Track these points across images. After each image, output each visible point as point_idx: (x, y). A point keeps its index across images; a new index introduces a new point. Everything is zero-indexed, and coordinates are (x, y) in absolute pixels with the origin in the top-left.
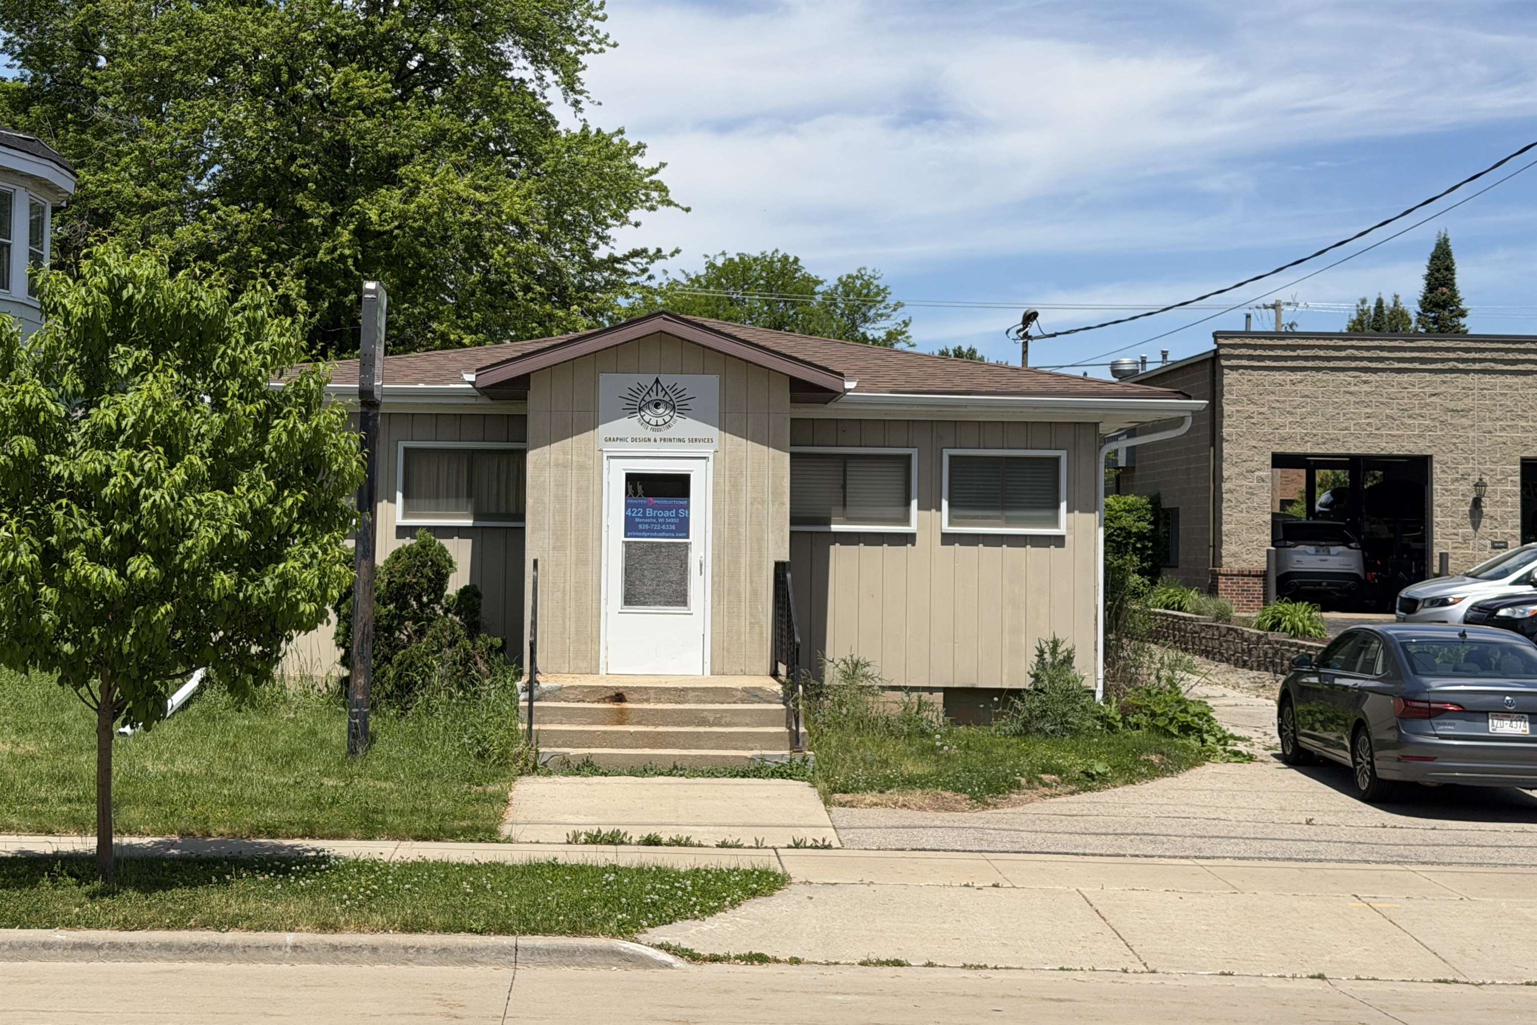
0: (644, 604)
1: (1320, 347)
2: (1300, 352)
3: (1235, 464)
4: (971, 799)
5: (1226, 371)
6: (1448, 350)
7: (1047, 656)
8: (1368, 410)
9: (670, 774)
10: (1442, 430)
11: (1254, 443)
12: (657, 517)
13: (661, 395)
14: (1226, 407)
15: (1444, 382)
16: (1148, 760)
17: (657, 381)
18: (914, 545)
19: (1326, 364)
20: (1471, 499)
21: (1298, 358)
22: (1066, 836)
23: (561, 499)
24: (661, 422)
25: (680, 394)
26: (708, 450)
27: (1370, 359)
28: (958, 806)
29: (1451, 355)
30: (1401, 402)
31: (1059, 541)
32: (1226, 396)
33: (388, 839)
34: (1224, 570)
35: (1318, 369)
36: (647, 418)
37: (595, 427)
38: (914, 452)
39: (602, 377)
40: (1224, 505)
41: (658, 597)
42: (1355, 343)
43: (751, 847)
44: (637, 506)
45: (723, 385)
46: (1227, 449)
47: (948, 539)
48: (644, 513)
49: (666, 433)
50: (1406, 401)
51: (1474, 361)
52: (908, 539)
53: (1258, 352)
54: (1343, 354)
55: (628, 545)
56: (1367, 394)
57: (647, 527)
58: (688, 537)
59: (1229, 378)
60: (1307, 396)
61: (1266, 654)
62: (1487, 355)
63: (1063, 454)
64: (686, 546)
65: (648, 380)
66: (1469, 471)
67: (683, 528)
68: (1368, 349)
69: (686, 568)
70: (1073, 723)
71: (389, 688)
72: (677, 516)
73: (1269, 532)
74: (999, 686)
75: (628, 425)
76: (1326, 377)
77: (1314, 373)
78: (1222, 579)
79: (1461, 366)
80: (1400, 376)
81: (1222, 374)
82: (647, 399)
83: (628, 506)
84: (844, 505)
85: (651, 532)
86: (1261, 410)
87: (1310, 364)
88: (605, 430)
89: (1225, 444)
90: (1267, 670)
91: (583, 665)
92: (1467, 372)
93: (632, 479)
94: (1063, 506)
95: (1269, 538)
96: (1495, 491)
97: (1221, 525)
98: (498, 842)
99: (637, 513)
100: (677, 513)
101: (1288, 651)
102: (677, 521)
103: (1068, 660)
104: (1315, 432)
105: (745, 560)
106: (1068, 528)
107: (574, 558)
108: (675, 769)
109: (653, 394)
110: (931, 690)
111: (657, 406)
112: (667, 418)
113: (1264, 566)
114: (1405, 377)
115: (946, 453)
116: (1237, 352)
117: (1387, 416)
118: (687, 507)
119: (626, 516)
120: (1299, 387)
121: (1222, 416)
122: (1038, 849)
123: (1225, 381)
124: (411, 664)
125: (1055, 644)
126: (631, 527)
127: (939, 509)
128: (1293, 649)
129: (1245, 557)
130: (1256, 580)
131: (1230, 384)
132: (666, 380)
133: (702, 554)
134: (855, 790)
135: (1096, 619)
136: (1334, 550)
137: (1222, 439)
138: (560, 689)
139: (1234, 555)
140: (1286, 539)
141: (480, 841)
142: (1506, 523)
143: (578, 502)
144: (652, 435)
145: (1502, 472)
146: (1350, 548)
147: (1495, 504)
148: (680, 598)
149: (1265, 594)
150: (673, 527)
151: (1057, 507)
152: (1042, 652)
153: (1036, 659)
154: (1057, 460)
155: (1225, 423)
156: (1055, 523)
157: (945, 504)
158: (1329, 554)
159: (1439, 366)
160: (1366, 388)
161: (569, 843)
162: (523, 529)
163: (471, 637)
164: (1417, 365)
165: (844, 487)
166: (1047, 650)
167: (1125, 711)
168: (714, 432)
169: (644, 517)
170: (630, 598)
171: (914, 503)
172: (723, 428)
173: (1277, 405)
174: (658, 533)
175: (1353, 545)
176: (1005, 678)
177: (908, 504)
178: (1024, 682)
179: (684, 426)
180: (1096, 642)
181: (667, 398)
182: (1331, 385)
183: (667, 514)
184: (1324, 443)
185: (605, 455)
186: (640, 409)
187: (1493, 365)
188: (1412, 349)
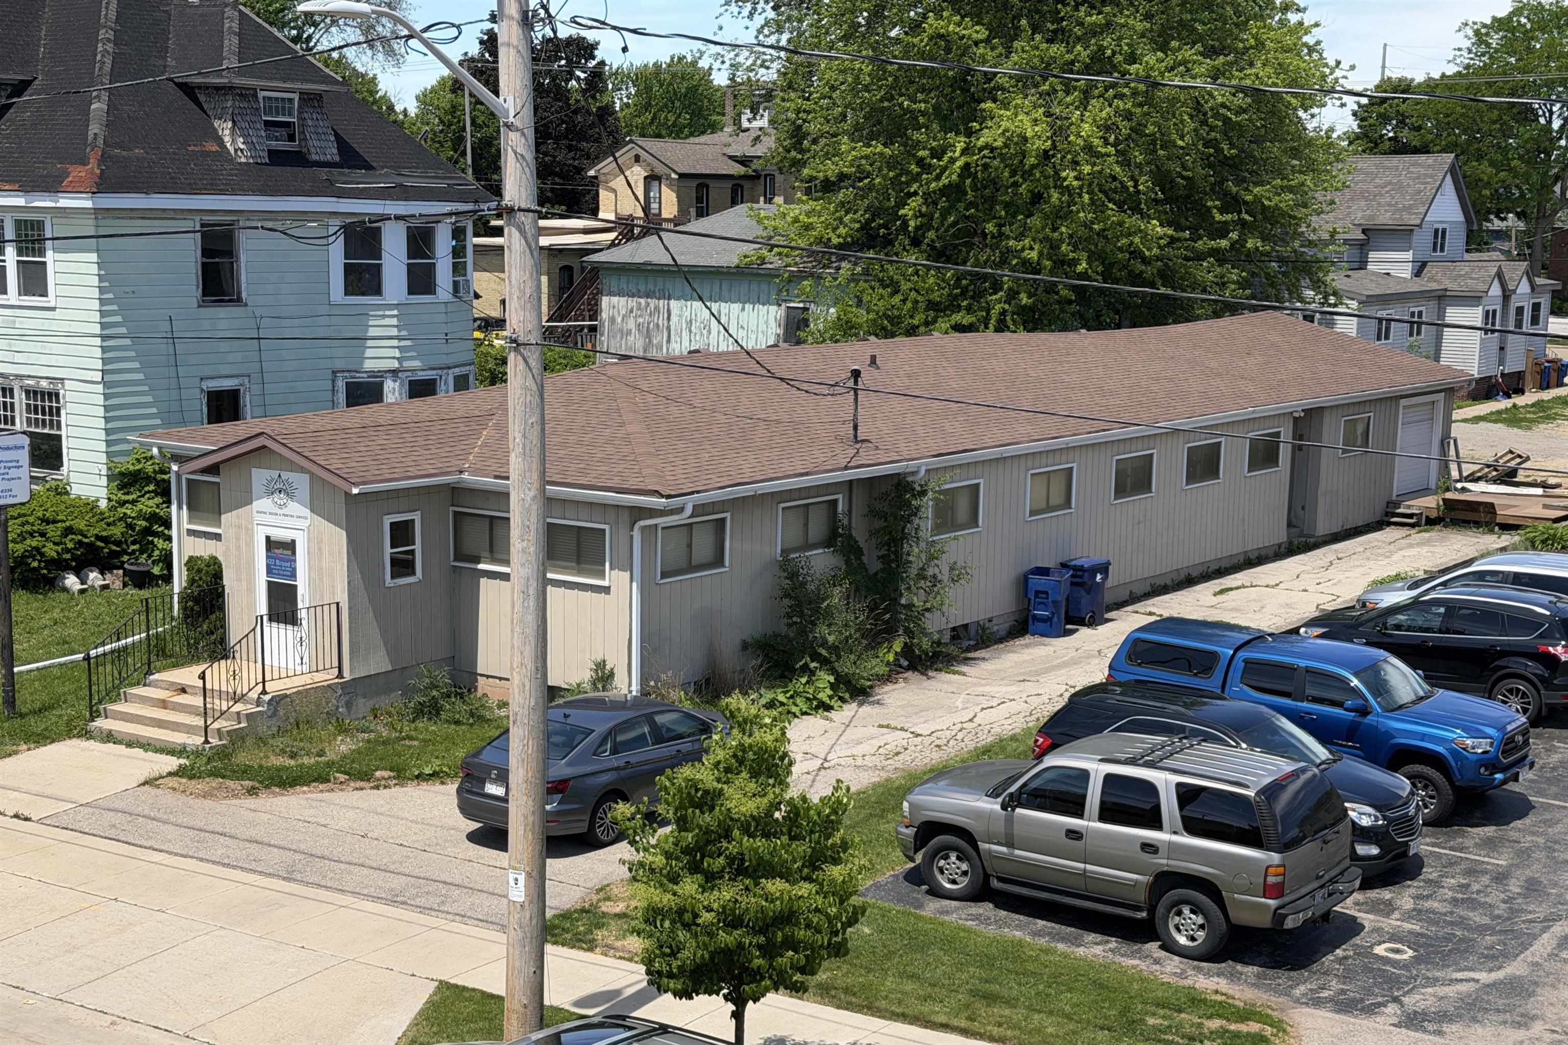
0: (278, 622)
4: (248, 790)
7: (600, 670)
12: (281, 568)
13: (282, 485)
17: (279, 476)
23: (238, 548)
24: (282, 503)
25: (292, 485)
26: (305, 524)
31: (606, 590)
36: (276, 500)
37: (251, 503)
39: (253, 470)
41: (286, 619)
44: (271, 559)
45: (311, 482)
48: (275, 564)
49: (285, 511)
55: (268, 583)
57: (277, 571)
58: (296, 581)
63: (607, 528)
64: (296, 586)
65: (275, 474)
67: (293, 576)
69: (296, 603)
72: (290, 566)
75: (266, 503)
82: (275, 487)
83: (268, 557)
84: (492, 551)
85: (280, 576)
88: (257, 505)
93: (269, 541)
94: (607, 564)
99: (272, 561)
100: (290, 564)
102: (291, 569)
103: (611, 674)
105: (326, 598)
106: (610, 581)
107: (246, 588)
109: (278, 484)
111: (280, 492)
112: (285, 501)
118: (295, 563)
119: (267, 564)
125: (605, 663)
126: (269, 569)
132: (285, 475)
133: (304, 593)
143: (246, 551)
144: (278, 511)
148: (293, 620)
150: (289, 573)
151: (604, 564)
152: (596, 667)
153: (593, 670)
154: (604, 532)
166: (599, 666)
168: (307, 512)
170: (271, 617)
172: (312, 510)
174: (284, 577)
179: (294, 507)
181: (285, 488)
183: (286, 564)
185: (256, 523)
186: (273, 493)
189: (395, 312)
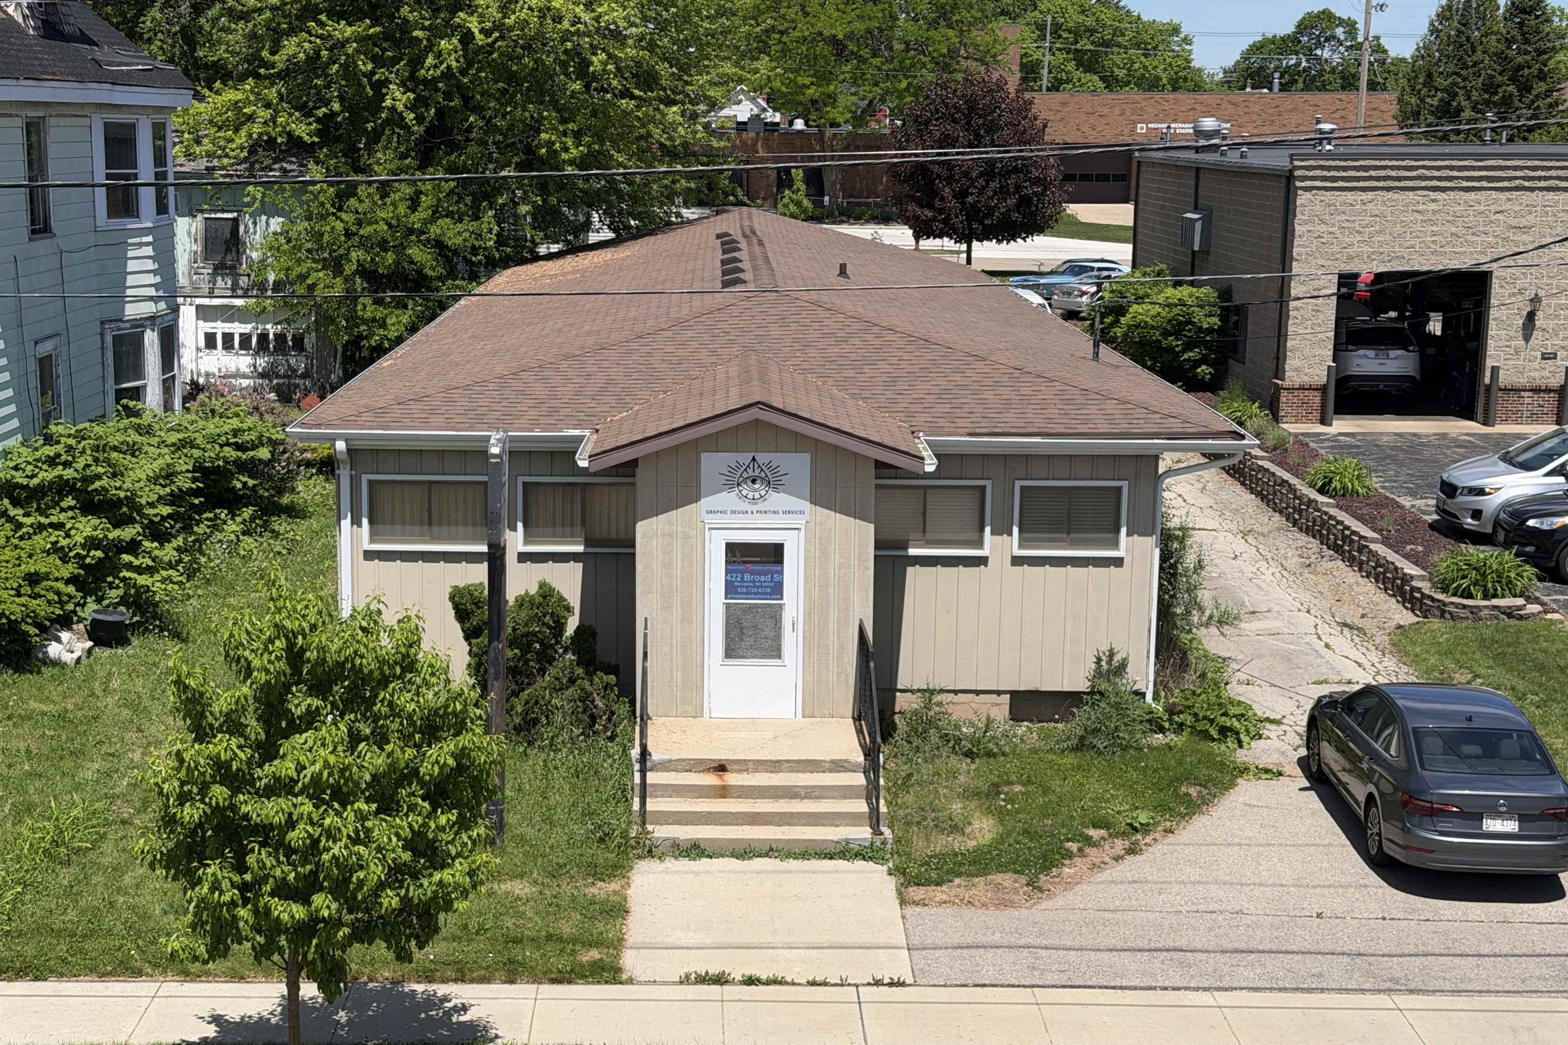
0: (744, 657)
1: (1392, 168)
2: (1373, 173)
3: (1303, 283)
4: (1028, 885)
5: (1300, 192)
6: (1515, 168)
7: (1103, 663)
8: (1435, 228)
9: (766, 855)
10: (1504, 246)
11: (1323, 262)
12: (754, 582)
13: (757, 471)
14: (1297, 227)
15: (1509, 200)
16: (1187, 795)
17: (754, 459)
18: (986, 565)
19: (1397, 184)
20: (1525, 313)
21: (1370, 178)
22: (1106, 956)
23: (668, 565)
24: (757, 496)
25: (774, 470)
26: (800, 521)
27: (1439, 179)
28: (1016, 898)
29: (1518, 174)
30: (1466, 220)
31: (1118, 562)
32: (1299, 216)
33: (527, 982)
34: (1287, 383)
35: (1388, 189)
36: (744, 492)
37: (696, 500)
38: (988, 484)
39: (704, 456)
40: (1290, 322)
41: (756, 652)
42: (1426, 163)
43: (836, 985)
44: (736, 572)
45: (814, 463)
46: (1296, 268)
47: (1017, 561)
48: (742, 578)
49: (761, 506)
50: (1471, 219)
51: (1540, 178)
52: (982, 561)
53: (1332, 173)
54: (1414, 174)
55: (728, 606)
56: (1434, 212)
57: (745, 590)
58: (782, 599)
59: (1303, 198)
60: (1377, 216)
61: (1314, 521)
62: (1553, 173)
63: (1125, 484)
64: (781, 607)
65: (746, 458)
66: (1527, 286)
67: (777, 590)
68: (1439, 168)
69: (780, 627)
70: (1124, 739)
71: (517, 721)
72: (772, 581)
73: (1331, 347)
74: (1059, 689)
75: (727, 499)
76: (1396, 196)
77: (1384, 193)
78: (1284, 393)
79: (1527, 184)
80: (1468, 194)
81: (1296, 195)
82: (745, 475)
83: (727, 572)
84: (924, 531)
85: (748, 595)
86: (1331, 230)
87: (1381, 184)
88: (706, 503)
89: (1294, 264)
90: (1314, 537)
91: (689, 709)
92: (1532, 189)
93: (731, 548)
94: (1124, 531)
95: (1331, 353)
96: (1549, 305)
97: (1286, 341)
98: (621, 983)
99: (736, 578)
100: (772, 577)
101: (1334, 526)
102: (772, 584)
103: (1123, 665)
104: (1381, 250)
105: (833, 616)
106: (1127, 550)
107: (680, 617)
108: (771, 851)
109: (750, 471)
110: (999, 693)
111: (754, 482)
112: (763, 493)
113: (1324, 380)
114: (1472, 196)
115: (1018, 484)
116: (1311, 174)
117: (1452, 234)
118: (781, 573)
119: (727, 582)
120: (1370, 207)
121: (1294, 236)
122: (1082, 983)
123: (1298, 202)
124: (537, 703)
125: (1112, 654)
126: (730, 590)
127: (1010, 534)
128: (1340, 527)
129: (1307, 370)
130: (1316, 393)
131: (1303, 205)
132: (762, 458)
133: (795, 615)
134: (928, 882)
135: (1149, 631)
136: (1393, 353)
137: (1292, 259)
138: (670, 761)
139: (1296, 370)
140: (1348, 343)
141: (606, 982)
142: (1557, 335)
143: (682, 567)
144: (750, 508)
145: (1558, 287)
146: (1408, 351)
147: (1548, 317)
148: (775, 652)
149: (1323, 407)
150: (769, 590)
151: (1118, 531)
152: (1099, 660)
153: (1093, 666)
154: (1119, 489)
155: (1296, 243)
156: (1115, 545)
157: (1016, 530)
158: (1388, 357)
159: (1506, 184)
160: (1433, 206)
161: (681, 983)
162: (634, 554)
163: (590, 674)
164: (1485, 184)
165: (924, 513)
166: (1104, 658)
167: (1171, 711)
168: (806, 505)
169: (743, 580)
170: (730, 653)
171: (988, 530)
172: (814, 501)
173: (1347, 224)
174: (757, 595)
175: (1411, 348)
176: (1065, 682)
177: (982, 530)
178: (1082, 685)
179: (778, 499)
180: (1148, 651)
181: (763, 475)
182: (1401, 203)
183: (763, 578)
184: (1390, 261)
185: (707, 527)
186: (739, 485)
187: (1558, 182)
188: (1481, 168)
189: (150, 239)
